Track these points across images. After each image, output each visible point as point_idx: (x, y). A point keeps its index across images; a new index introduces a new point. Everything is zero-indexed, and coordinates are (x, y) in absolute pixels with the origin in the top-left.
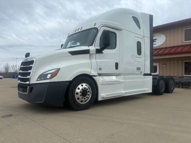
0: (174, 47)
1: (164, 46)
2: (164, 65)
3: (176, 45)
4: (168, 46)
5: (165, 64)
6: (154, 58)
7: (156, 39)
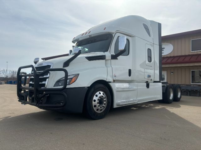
0: (182, 56)
1: (172, 55)
2: (172, 74)
4: (176, 55)
5: (173, 73)
6: (163, 66)
7: (164, 48)
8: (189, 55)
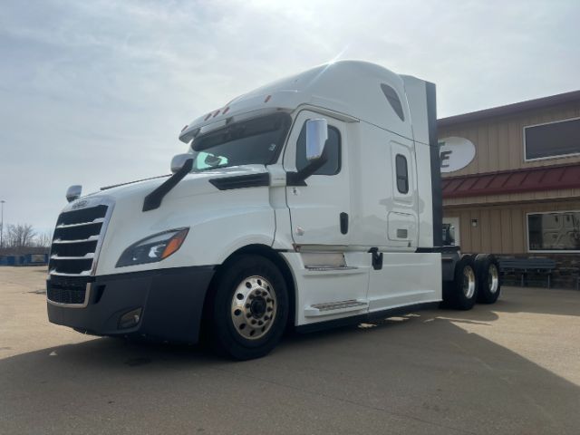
0: (499, 174)
1: (473, 172)
2: (474, 224)
3: (503, 168)
5: (476, 221)
7: (450, 152)
8: (521, 171)
